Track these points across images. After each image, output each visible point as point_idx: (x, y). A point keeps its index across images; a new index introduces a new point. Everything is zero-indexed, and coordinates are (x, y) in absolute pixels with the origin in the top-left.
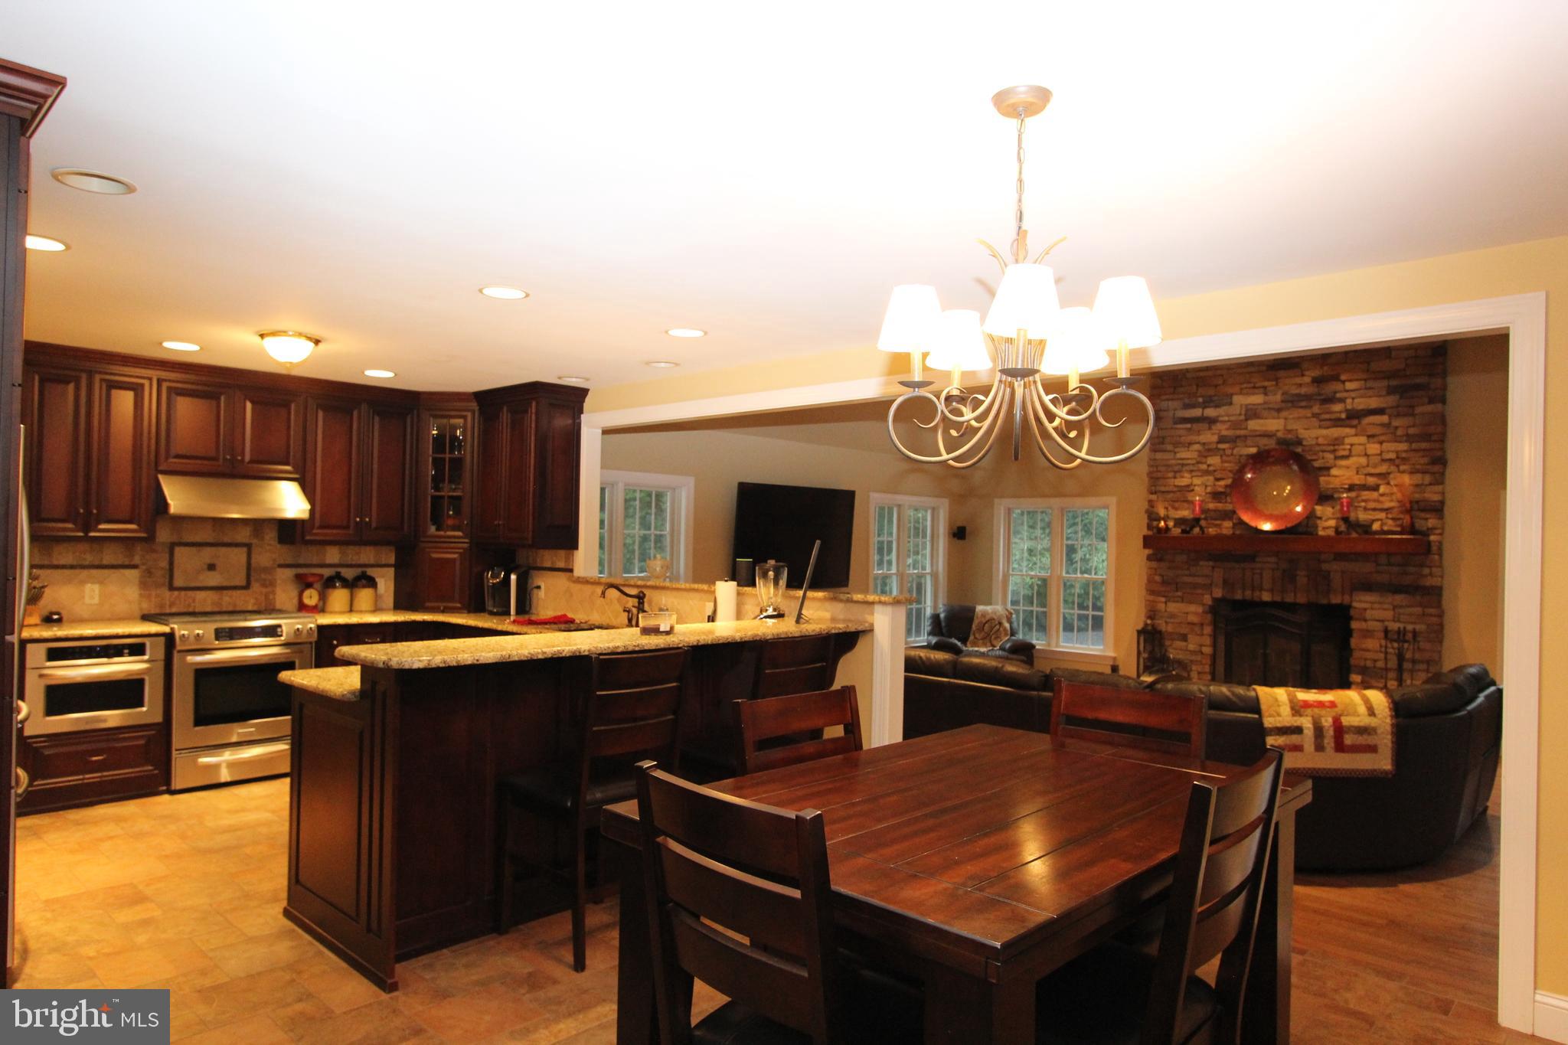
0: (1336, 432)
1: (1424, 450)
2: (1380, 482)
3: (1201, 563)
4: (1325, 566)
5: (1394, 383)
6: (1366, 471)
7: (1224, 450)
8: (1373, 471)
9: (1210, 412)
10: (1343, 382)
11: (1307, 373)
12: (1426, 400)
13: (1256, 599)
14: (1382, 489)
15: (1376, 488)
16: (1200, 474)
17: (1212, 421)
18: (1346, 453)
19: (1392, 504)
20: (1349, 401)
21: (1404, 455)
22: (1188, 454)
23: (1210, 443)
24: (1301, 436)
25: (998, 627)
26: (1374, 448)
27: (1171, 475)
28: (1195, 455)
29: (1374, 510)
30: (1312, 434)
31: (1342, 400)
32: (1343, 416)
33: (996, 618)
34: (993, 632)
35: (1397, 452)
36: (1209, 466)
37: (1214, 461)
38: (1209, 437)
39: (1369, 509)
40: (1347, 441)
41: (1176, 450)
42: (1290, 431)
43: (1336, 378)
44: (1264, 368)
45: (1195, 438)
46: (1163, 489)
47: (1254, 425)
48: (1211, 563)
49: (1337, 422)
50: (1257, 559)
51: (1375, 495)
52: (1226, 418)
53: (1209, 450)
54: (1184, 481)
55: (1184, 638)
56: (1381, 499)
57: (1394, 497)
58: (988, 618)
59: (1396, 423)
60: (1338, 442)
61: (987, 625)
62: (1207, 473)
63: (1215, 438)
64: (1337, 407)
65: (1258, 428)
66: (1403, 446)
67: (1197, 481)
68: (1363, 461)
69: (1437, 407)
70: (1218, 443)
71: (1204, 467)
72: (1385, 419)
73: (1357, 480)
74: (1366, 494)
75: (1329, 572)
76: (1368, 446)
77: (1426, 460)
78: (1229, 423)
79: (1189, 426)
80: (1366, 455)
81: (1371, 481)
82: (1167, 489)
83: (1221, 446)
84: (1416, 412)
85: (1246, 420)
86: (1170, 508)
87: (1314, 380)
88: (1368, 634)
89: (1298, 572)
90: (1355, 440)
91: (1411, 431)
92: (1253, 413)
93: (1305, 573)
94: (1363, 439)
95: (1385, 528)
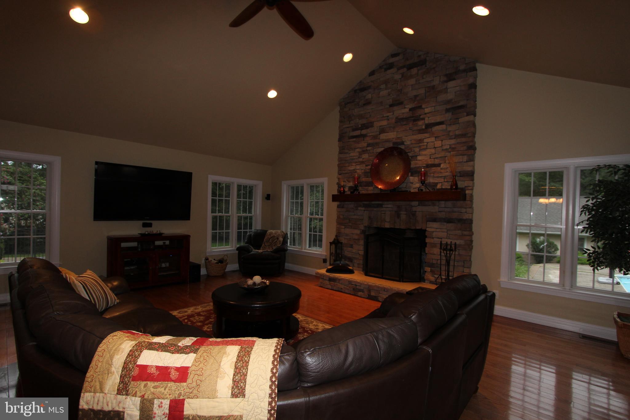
0: (420, 136)
1: (464, 142)
2: (441, 162)
3: (359, 208)
4: (414, 209)
5: (448, 107)
6: (434, 156)
7: (369, 150)
8: (437, 156)
10: (424, 109)
11: (406, 106)
12: (465, 114)
13: (383, 227)
14: (442, 166)
15: (439, 165)
16: (359, 164)
17: (364, 136)
18: (425, 147)
19: (447, 174)
20: (426, 119)
21: (453, 146)
22: (354, 154)
23: (364, 147)
24: (403, 140)
25: (276, 240)
26: (438, 143)
27: (347, 165)
28: (357, 154)
29: (438, 177)
30: (409, 139)
31: (423, 119)
32: (424, 127)
33: (276, 236)
34: (274, 242)
35: (450, 145)
36: (363, 159)
37: (365, 156)
39: (435, 177)
40: (425, 140)
41: (349, 152)
42: (399, 138)
43: (420, 107)
44: (388, 106)
45: (358, 145)
46: (344, 172)
47: (383, 136)
48: (363, 209)
49: (421, 131)
50: (383, 206)
51: (439, 168)
52: (371, 134)
53: (363, 151)
54: (352, 168)
55: (351, 246)
56: (442, 171)
57: (448, 170)
58: (272, 235)
59: (449, 129)
60: (421, 141)
61: (271, 239)
62: (362, 163)
63: (365, 145)
64: (420, 123)
65: (384, 138)
66: (453, 142)
67: (358, 167)
68: (433, 151)
69: (471, 118)
70: (367, 147)
71: (361, 160)
72: (444, 127)
73: (430, 162)
74: (434, 169)
75: (416, 212)
76: (435, 142)
77: (465, 148)
78: (372, 136)
79: (354, 139)
80: (435, 148)
81: (437, 162)
82: (346, 172)
83: (369, 148)
84: (460, 122)
85: (380, 134)
86: (346, 182)
87: (410, 110)
88: (434, 245)
89: (401, 212)
90: (429, 140)
91: (457, 133)
92: (382, 131)
93: (405, 213)
94: (433, 139)
95: (443, 187)
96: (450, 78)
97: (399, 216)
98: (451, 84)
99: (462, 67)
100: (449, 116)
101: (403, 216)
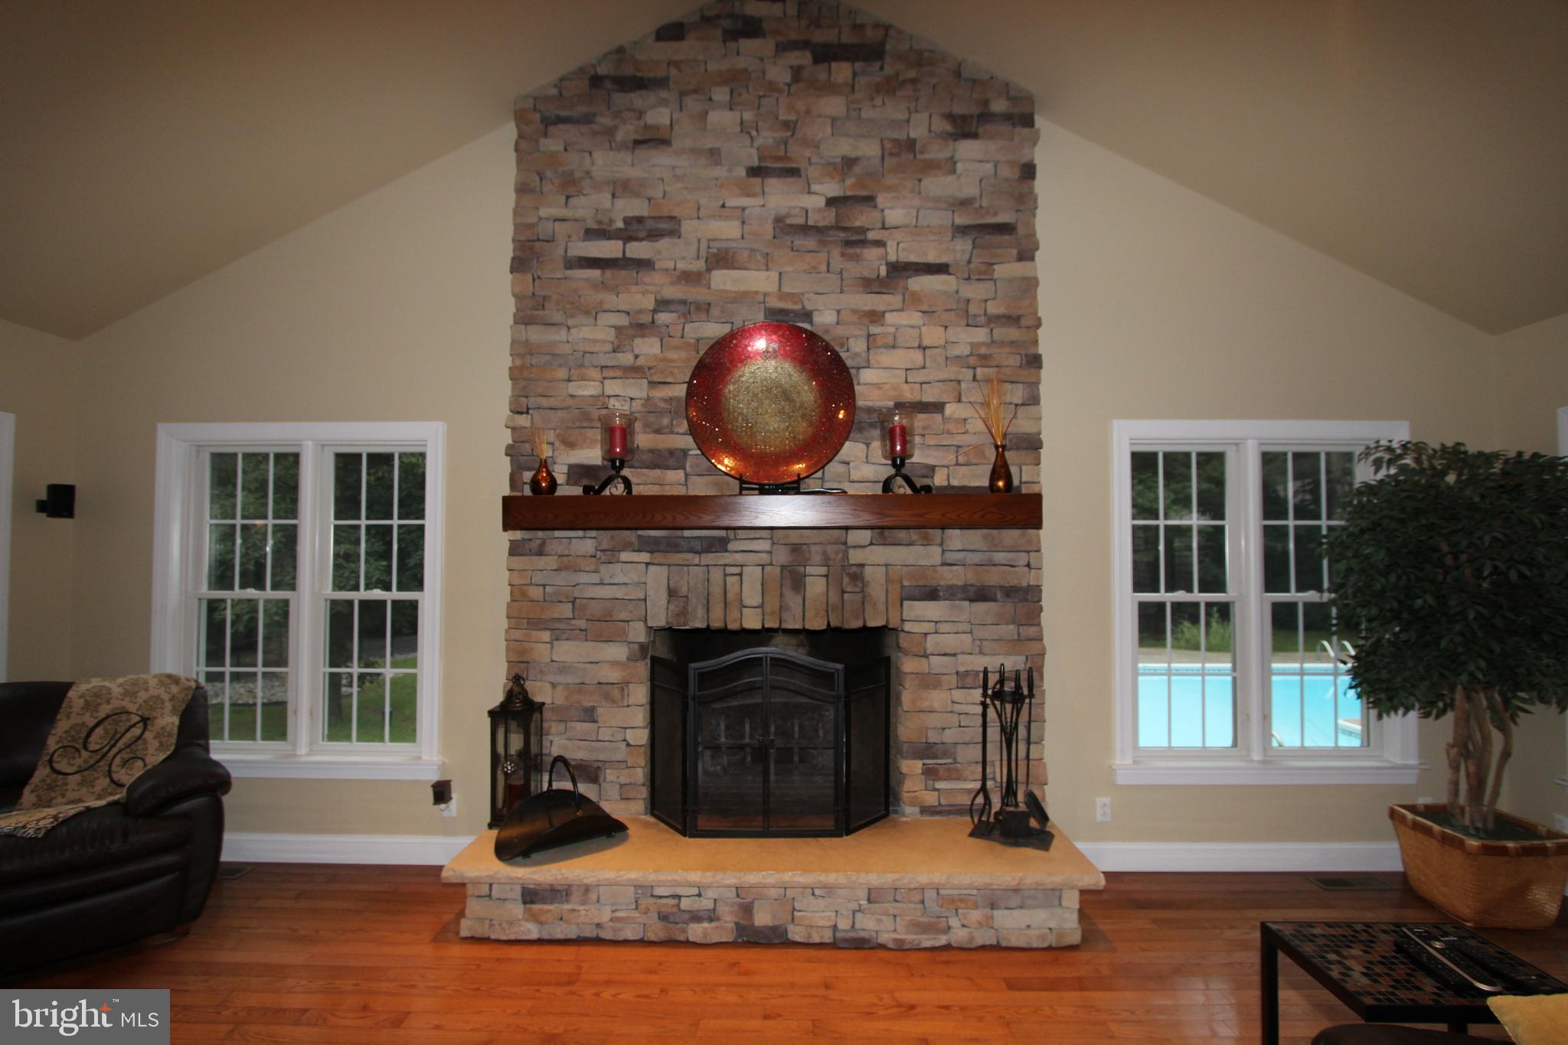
0: (871, 302)
1: (1011, 343)
2: (945, 397)
3: (625, 556)
4: (855, 557)
5: (961, 220)
6: (919, 377)
7: (667, 326)
8: (933, 376)
9: (638, 250)
10: (882, 209)
11: (814, 188)
12: (1014, 252)
13: (733, 626)
14: (949, 410)
15: (938, 408)
16: (619, 374)
17: (640, 266)
18: (889, 340)
19: (972, 439)
20: (891, 244)
21: (983, 351)
22: (593, 333)
23: (640, 312)
24: (809, 307)
25: (136, 731)
26: (933, 335)
27: (562, 373)
28: (611, 335)
29: (937, 448)
30: (831, 304)
31: (880, 244)
32: (883, 272)
33: (132, 708)
34: (120, 744)
35: (972, 345)
36: (637, 357)
37: (648, 348)
38: (639, 298)
39: (930, 446)
40: (890, 318)
41: (570, 322)
42: (791, 296)
43: (870, 200)
44: (743, 173)
45: (610, 300)
46: (544, 402)
47: (723, 280)
48: (645, 557)
49: (871, 285)
50: (731, 546)
51: (939, 418)
52: (670, 264)
53: (640, 327)
54: (585, 389)
55: (589, 715)
56: (949, 428)
57: (969, 427)
58: (104, 710)
59: (967, 291)
60: (876, 317)
61: (99, 731)
62: (633, 371)
63: (649, 303)
64: (872, 254)
65: (730, 287)
66: (981, 335)
67: (613, 387)
68: (917, 357)
69: (1022, 268)
70: (655, 311)
71: (626, 359)
72: (949, 281)
73: (909, 395)
74: (924, 420)
75: (862, 565)
76: (924, 329)
77: (1019, 360)
78: (676, 274)
79: (596, 273)
80: (921, 347)
81: (931, 395)
82: (552, 402)
83: (663, 318)
84: (996, 275)
85: (709, 270)
86: (557, 444)
87: (831, 202)
88: (929, 681)
89: (809, 570)
90: (902, 321)
91: (993, 309)
92: (722, 259)
93: (823, 570)
94: (914, 318)
95: (955, 483)
96: (964, 128)
97: (798, 583)
98: (967, 150)
99: (999, 106)
100: (962, 248)
101: (816, 586)
